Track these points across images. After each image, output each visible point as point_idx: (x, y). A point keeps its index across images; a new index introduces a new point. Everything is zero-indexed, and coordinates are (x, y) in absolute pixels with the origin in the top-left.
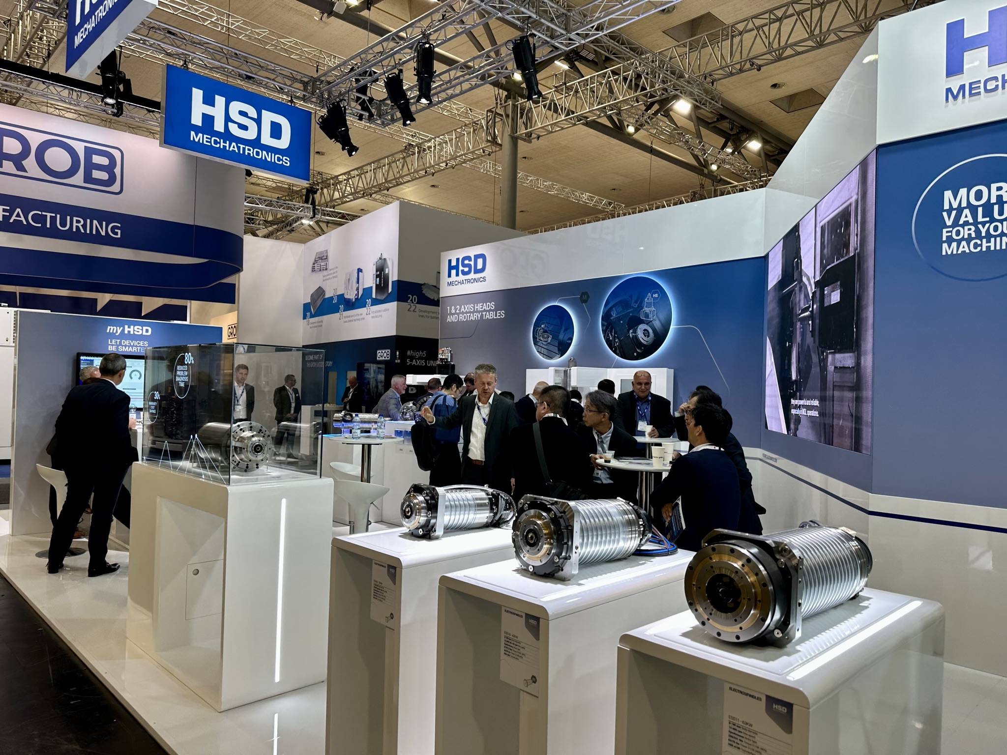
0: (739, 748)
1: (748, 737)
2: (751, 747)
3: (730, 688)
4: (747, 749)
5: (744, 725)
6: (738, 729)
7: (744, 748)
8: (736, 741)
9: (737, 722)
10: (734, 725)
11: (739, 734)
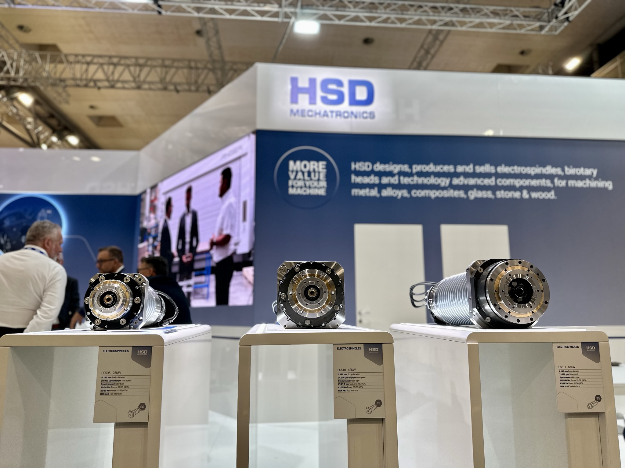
0: (568, 386)
1: (573, 376)
2: (576, 382)
3: (557, 347)
4: (574, 385)
5: (569, 369)
6: (566, 373)
7: (571, 385)
8: (565, 382)
9: (565, 369)
10: (563, 371)
11: (568, 376)
